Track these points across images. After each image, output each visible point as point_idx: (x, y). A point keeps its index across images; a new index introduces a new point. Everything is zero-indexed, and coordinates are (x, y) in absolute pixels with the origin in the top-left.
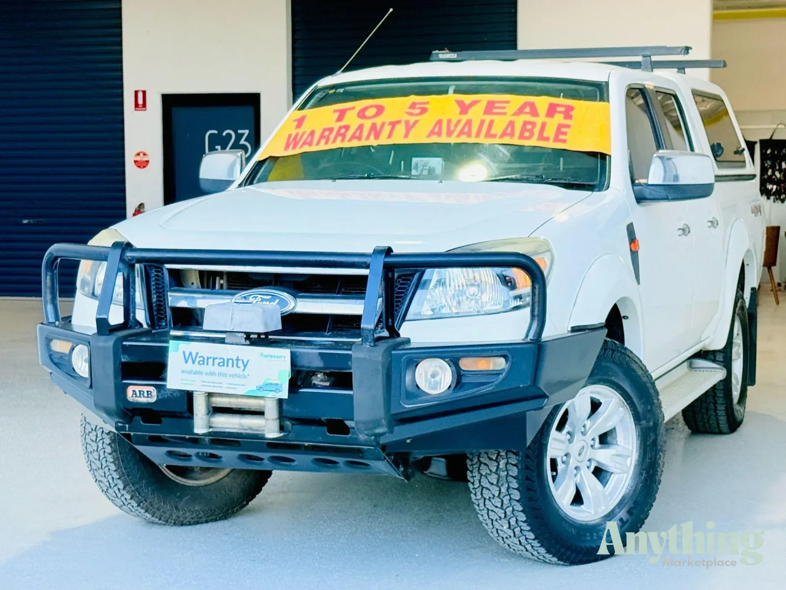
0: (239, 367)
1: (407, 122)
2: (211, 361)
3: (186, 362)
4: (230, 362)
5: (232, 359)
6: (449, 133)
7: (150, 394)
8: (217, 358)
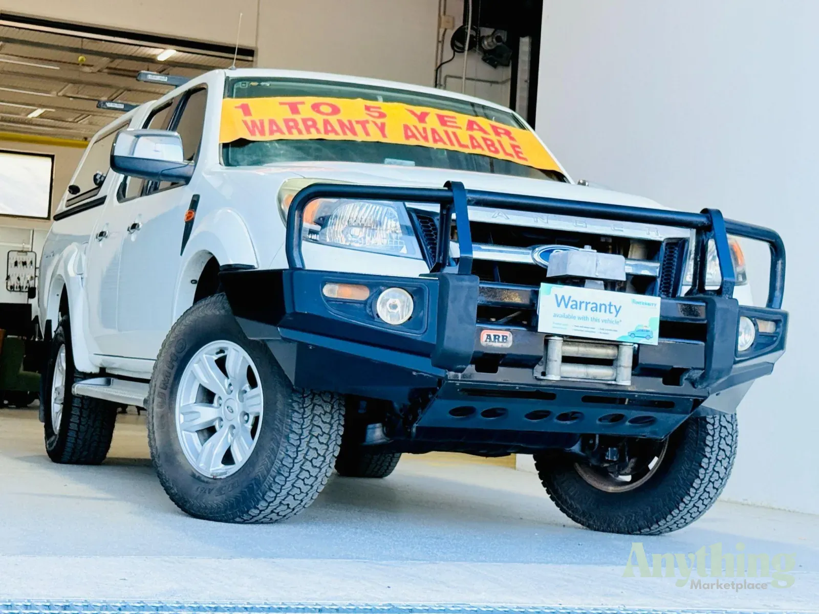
0: (612, 313)
1: (375, 123)
2: (583, 305)
3: (559, 305)
4: (603, 307)
5: (605, 305)
7: (506, 339)
8: (589, 303)
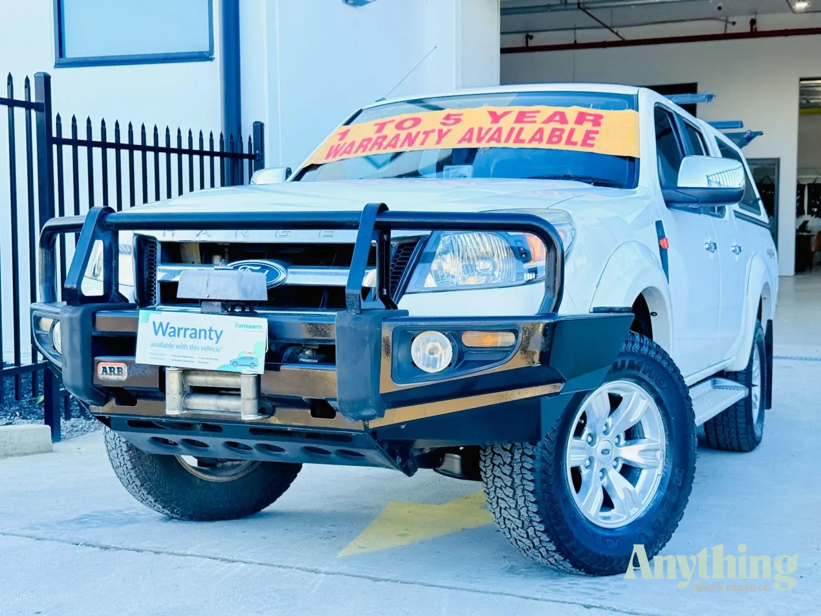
0: (212, 339)
1: (440, 131)
2: (182, 332)
3: (156, 334)
4: (203, 333)
5: (205, 330)
6: (479, 139)
7: (121, 371)
8: (188, 329)
